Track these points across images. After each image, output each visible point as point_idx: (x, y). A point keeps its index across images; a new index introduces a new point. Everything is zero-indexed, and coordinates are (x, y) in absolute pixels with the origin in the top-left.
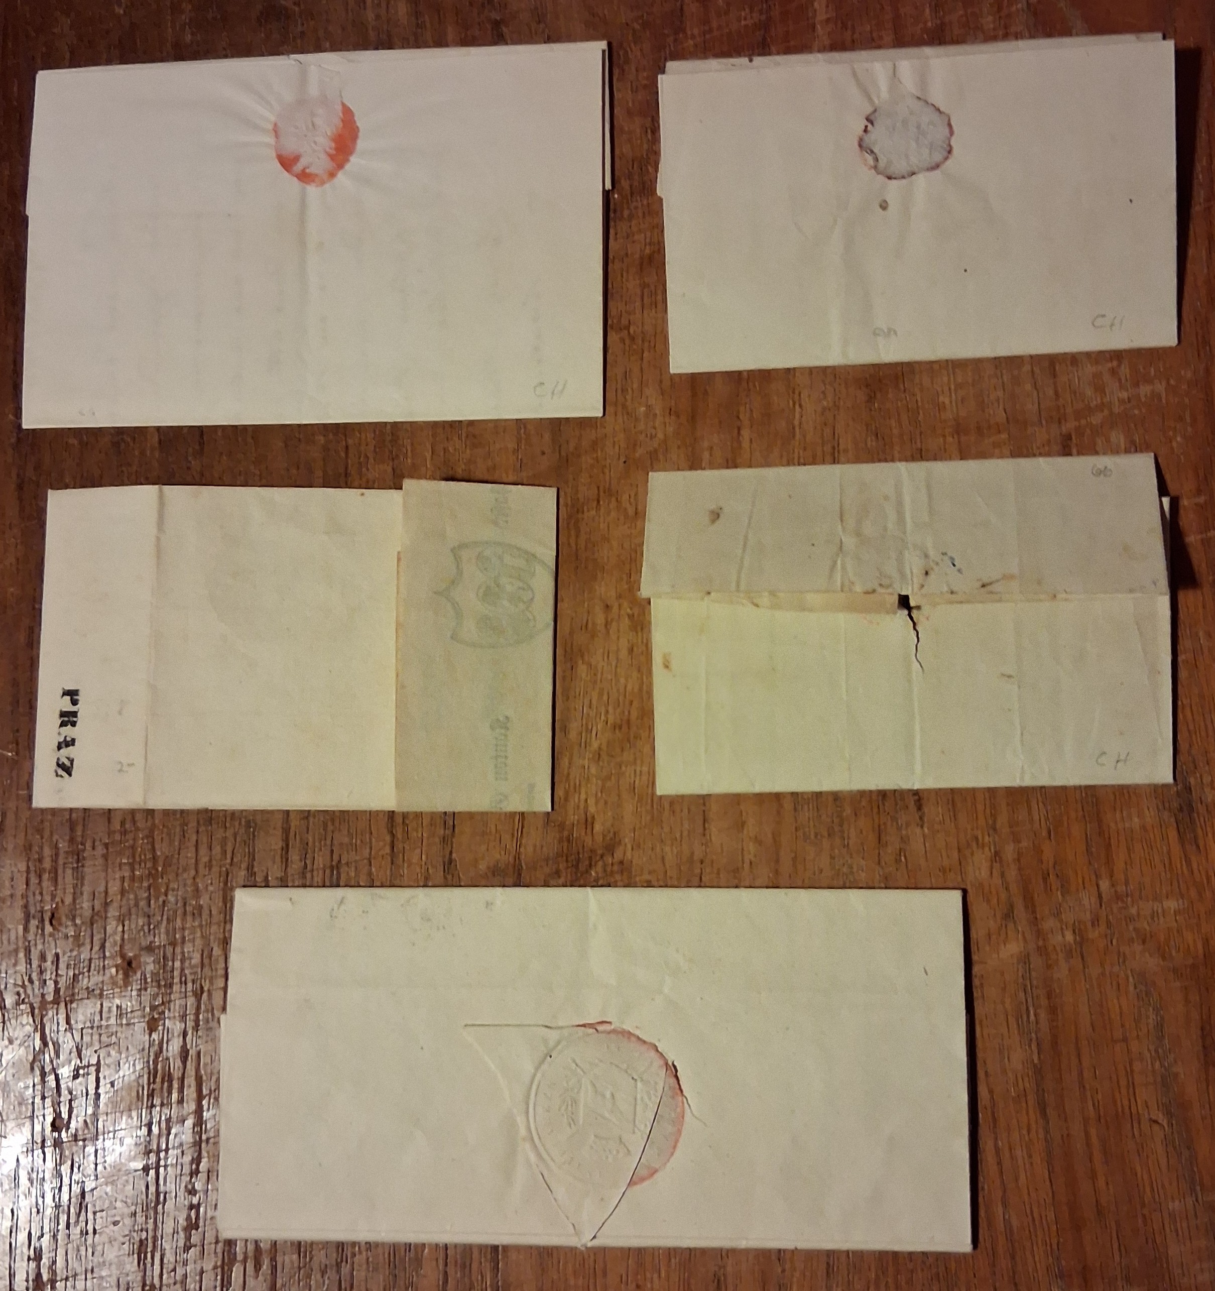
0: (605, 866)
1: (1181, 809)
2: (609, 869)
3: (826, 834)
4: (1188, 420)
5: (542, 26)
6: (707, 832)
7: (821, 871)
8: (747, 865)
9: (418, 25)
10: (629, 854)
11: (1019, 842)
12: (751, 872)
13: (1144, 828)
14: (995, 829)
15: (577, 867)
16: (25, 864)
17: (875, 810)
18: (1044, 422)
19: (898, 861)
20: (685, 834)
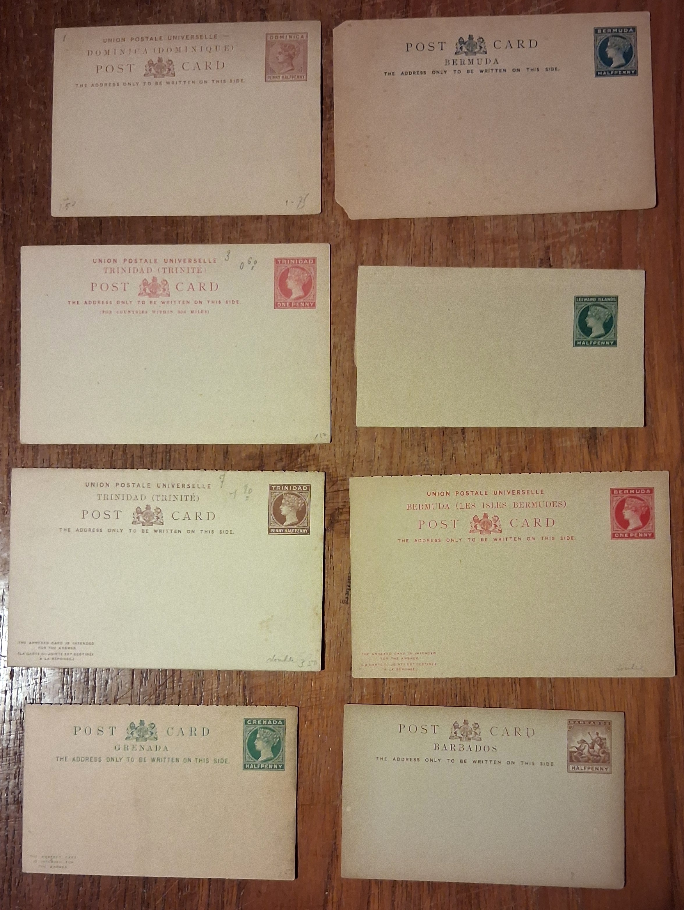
0: (305, 457)
1: (591, 438)
2: (307, 458)
3: (416, 445)
4: (608, 242)
5: (287, 13)
6: (357, 442)
7: (413, 463)
8: (376, 459)
9: (221, 10)
10: (317, 452)
11: (511, 452)
12: (379, 462)
13: (572, 446)
14: (500, 446)
15: (291, 457)
16: (7, 443)
17: (442, 434)
18: (536, 239)
19: (451, 459)
20: (346, 442)
